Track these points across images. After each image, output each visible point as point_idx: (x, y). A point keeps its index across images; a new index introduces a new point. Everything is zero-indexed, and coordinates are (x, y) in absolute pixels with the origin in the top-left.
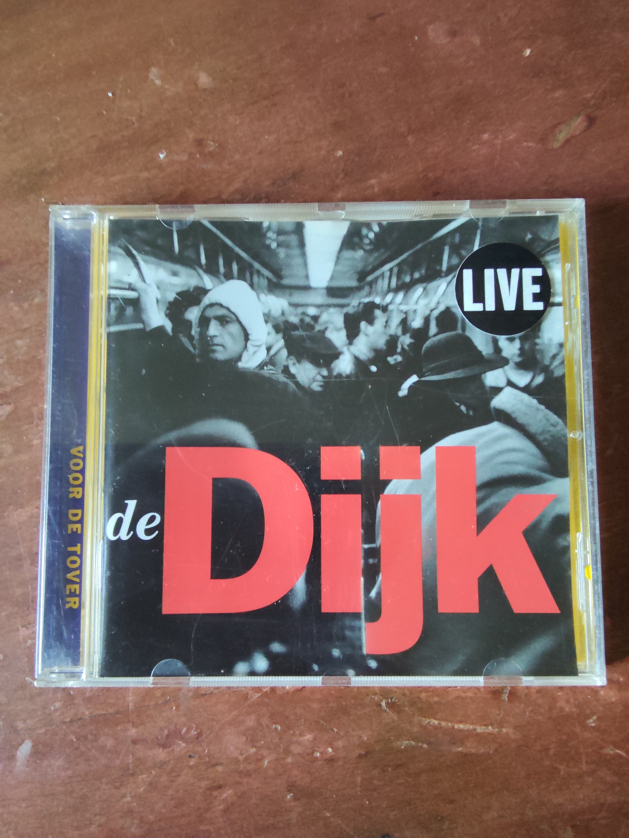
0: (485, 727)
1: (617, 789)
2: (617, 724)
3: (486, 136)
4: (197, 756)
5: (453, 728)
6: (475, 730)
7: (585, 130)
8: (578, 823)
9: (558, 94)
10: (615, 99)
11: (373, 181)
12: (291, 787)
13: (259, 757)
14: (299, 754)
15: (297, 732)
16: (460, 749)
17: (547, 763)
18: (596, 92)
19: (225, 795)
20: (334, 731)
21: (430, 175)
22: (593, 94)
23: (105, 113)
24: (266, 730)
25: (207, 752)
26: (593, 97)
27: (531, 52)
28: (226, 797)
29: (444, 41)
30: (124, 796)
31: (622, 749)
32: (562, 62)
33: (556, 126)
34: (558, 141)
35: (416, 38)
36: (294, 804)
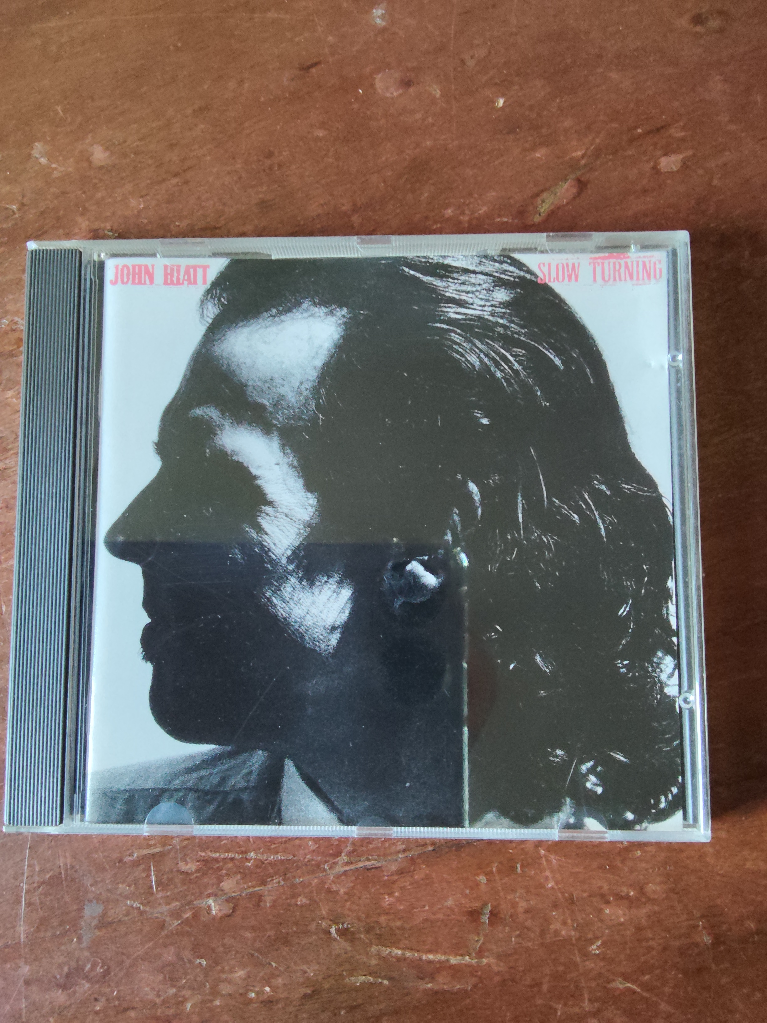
0: (461, 957)
2: (628, 951)
3: (449, 212)
4: (103, 999)
5: (421, 959)
6: (448, 961)
7: (574, 198)
9: (540, 153)
10: (611, 157)
13: (180, 999)
14: (230, 995)
15: (227, 968)
16: (429, 985)
17: (539, 1002)
18: (587, 149)
20: (272, 966)
22: (583, 152)
24: (188, 965)
25: (117, 994)
26: (584, 155)
27: (504, 102)
29: (395, 94)
31: (633, 982)
32: (545, 113)
33: (538, 195)
34: (540, 214)
35: (360, 91)
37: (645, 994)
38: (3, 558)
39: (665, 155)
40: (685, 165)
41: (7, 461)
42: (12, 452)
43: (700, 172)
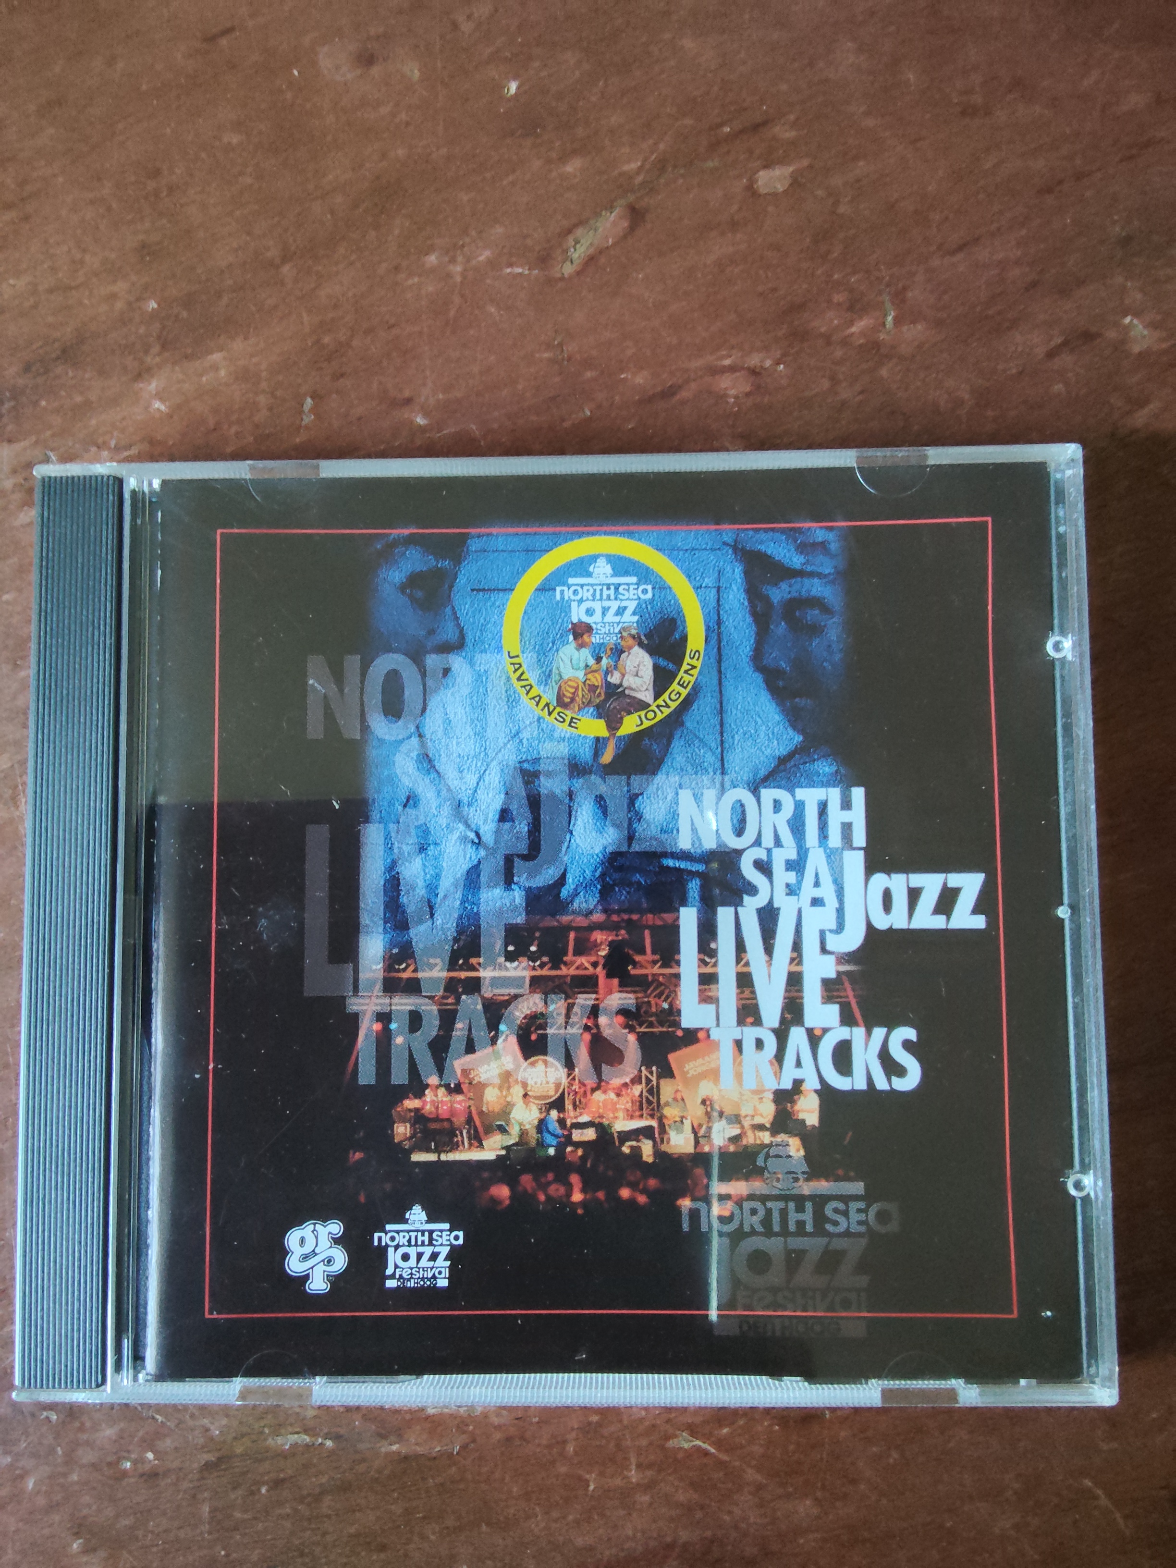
1: (699, 1515)
3: (432, 259)
7: (625, 237)
9: (572, 167)
10: (682, 171)
11: (217, 357)
12: (79, 1528)
13: (17, 1472)
14: (93, 1465)
15: (88, 1424)
16: (395, 1448)
17: (563, 1469)
18: (645, 160)
20: (157, 1420)
21: (326, 340)
22: (639, 164)
24: (29, 1421)
26: (641, 168)
27: (518, 88)
29: (350, 76)
31: (706, 1438)
32: (581, 103)
33: (569, 231)
34: (572, 262)
36: (85, 1559)
37: (724, 1457)
39: (766, 167)
40: (796, 182)
43: (820, 193)
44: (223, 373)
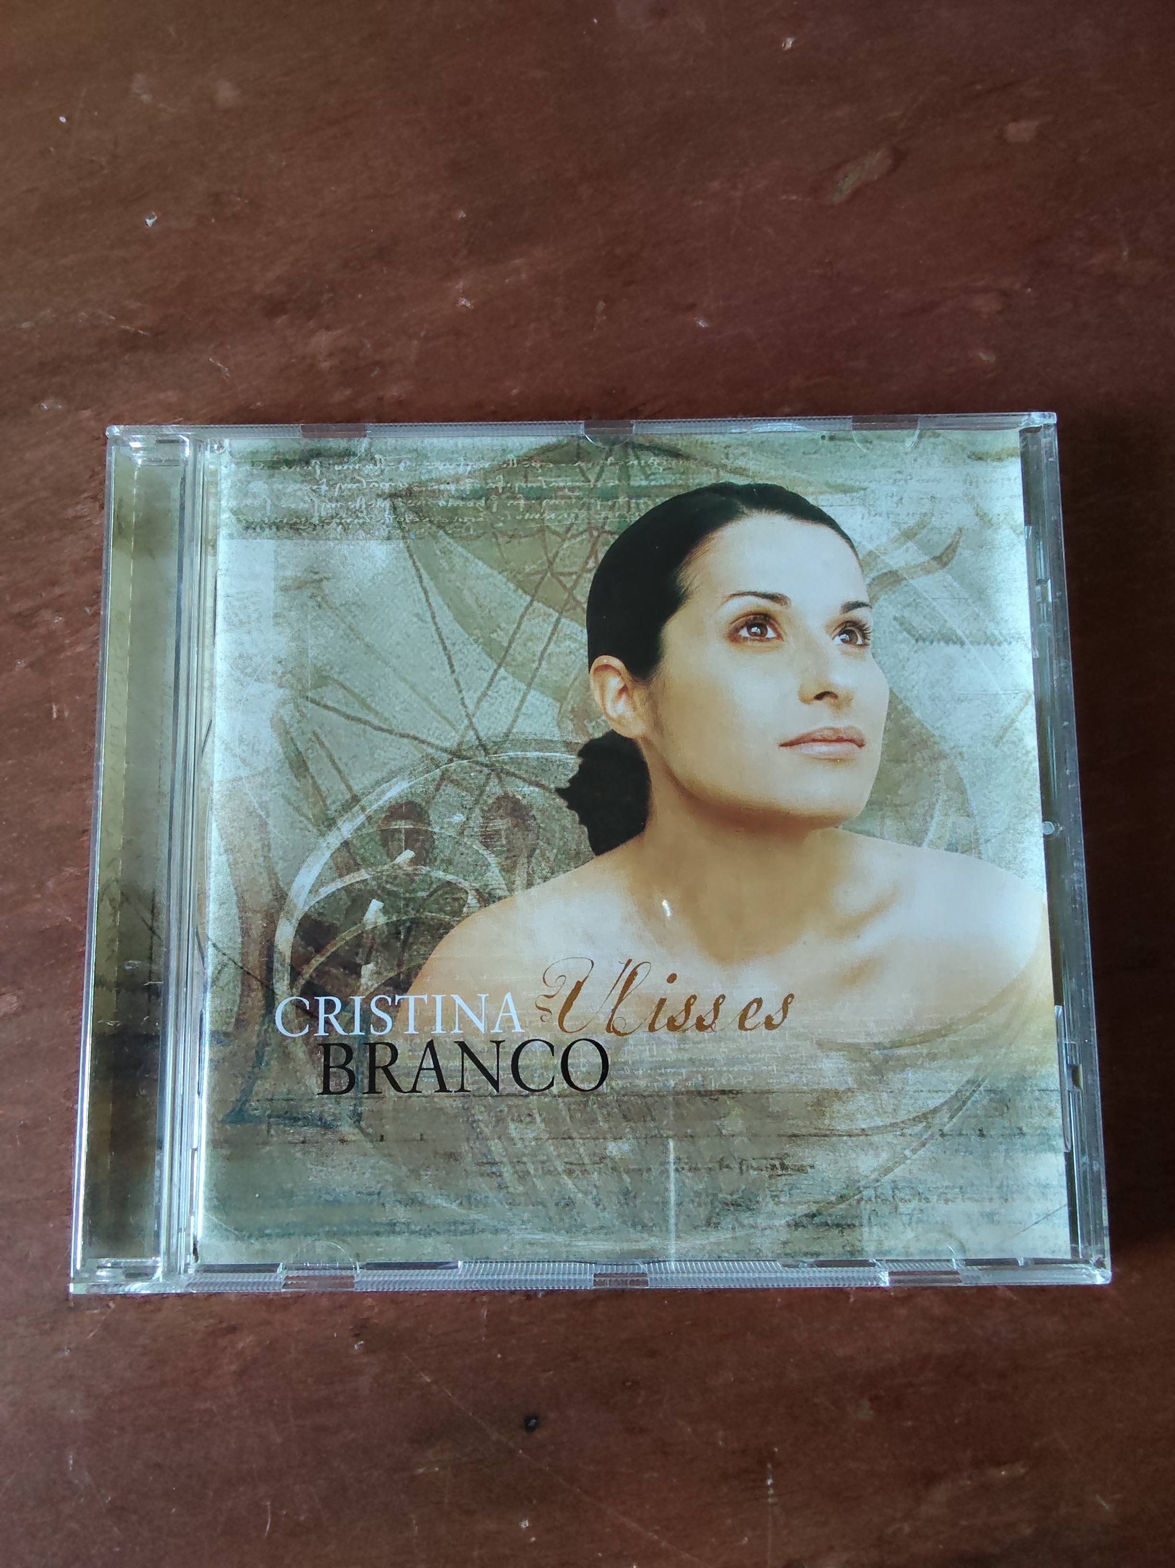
1: (953, 1328)
3: (716, 185)
7: (888, 173)
8: (882, 1393)
9: (842, 112)
10: (940, 120)
11: (518, 262)
12: (361, 1330)
18: (908, 108)
19: (240, 1345)
21: (619, 251)
22: (902, 111)
23: (52, 149)
26: (903, 116)
27: (794, 44)
28: (243, 1347)
29: (643, 26)
30: (58, 1349)
32: (850, 59)
33: (839, 167)
34: (841, 192)
35: (595, 21)
36: (365, 1360)
38: (67, 641)
39: (1014, 120)
40: (1040, 134)
41: (79, 507)
42: (86, 495)
43: (1062, 144)
44: (524, 276)
